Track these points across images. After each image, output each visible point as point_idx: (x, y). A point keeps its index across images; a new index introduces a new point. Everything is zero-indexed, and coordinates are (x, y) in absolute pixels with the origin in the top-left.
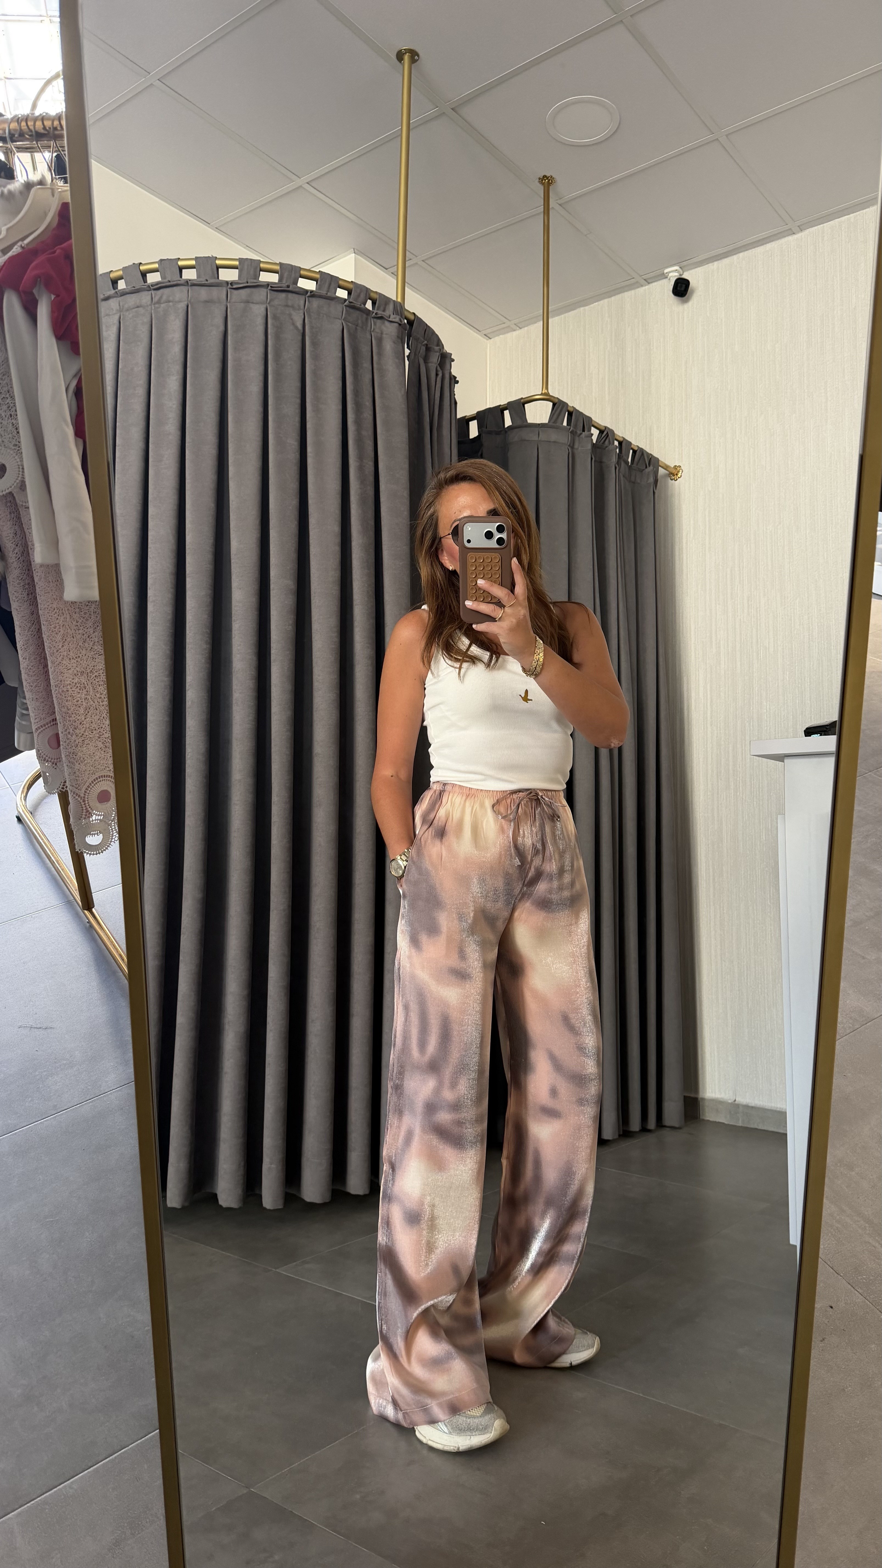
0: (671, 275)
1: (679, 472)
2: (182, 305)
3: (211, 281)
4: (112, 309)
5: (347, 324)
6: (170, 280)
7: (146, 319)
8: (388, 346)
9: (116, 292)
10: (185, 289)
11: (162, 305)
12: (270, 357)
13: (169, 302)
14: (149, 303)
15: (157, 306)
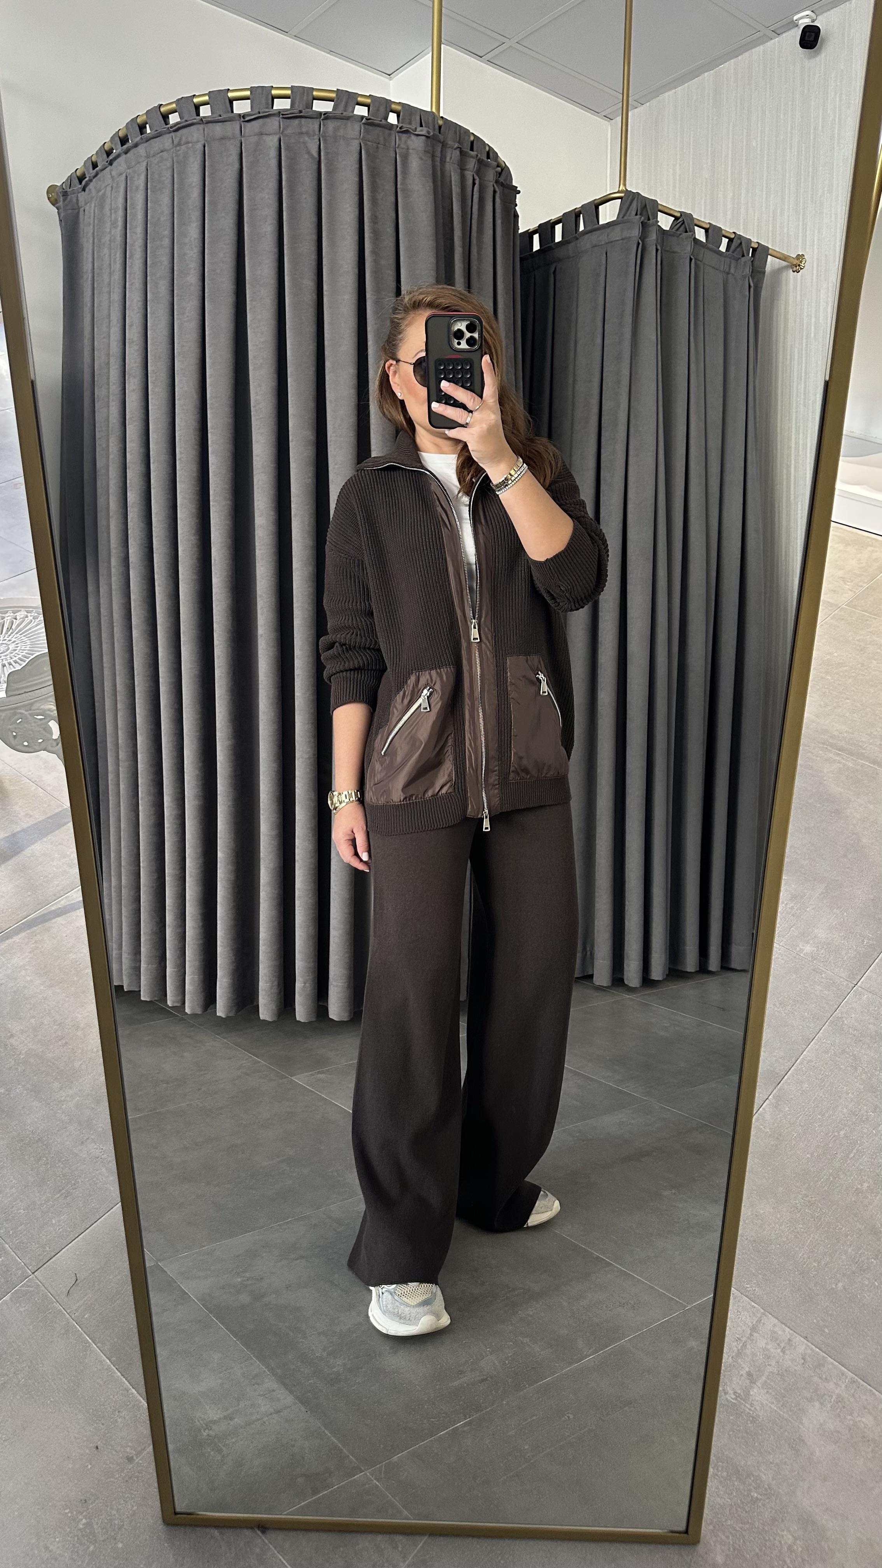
0: (801, 22)
1: (801, 262)
2: (199, 146)
3: (224, 116)
4: (141, 156)
5: (366, 145)
6: (185, 119)
7: (169, 164)
8: (415, 164)
9: (141, 138)
10: (201, 127)
11: (183, 147)
12: (284, 192)
13: (188, 143)
14: (171, 146)
15: (178, 148)
